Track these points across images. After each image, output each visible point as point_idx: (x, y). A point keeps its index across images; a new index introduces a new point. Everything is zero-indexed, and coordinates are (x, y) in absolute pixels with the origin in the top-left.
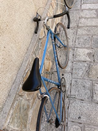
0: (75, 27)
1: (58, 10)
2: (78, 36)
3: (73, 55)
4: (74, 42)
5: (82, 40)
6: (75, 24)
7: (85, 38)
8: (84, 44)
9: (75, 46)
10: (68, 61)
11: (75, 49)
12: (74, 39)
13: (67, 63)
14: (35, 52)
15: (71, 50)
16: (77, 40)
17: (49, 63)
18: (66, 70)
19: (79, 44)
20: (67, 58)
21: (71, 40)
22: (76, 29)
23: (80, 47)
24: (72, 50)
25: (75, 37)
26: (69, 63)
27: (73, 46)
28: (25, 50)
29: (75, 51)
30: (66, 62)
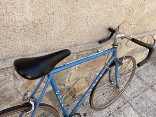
0: (147, 84)
1: (144, 53)
2: (143, 96)
3: (119, 108)
4: (132, 96)
5: (144, 103)
6: (151, 82)
7: (149, 105)
8: (142, 110)
9: (130, 102)
10: (105, 107)
11: (127, 104)
12: (136, 94)
13: (104, 108)
14: (79, 56)
15: (121, 100)
16: (138, 97)
17: (85, 87)
18: (94, 113)
19: (137, 104)
20: (108, 103)
21: (132, 91)
22: (147, 87)
23: (135, 108)
24: (123, 101)
25: (139, 93)
26: (105, 110)
27: (127, 99)
28: (73, 43)
29: (124, 106)
30: (103, 106)
